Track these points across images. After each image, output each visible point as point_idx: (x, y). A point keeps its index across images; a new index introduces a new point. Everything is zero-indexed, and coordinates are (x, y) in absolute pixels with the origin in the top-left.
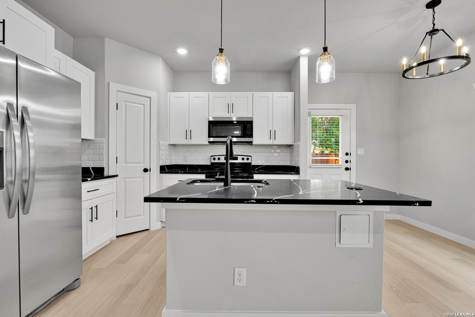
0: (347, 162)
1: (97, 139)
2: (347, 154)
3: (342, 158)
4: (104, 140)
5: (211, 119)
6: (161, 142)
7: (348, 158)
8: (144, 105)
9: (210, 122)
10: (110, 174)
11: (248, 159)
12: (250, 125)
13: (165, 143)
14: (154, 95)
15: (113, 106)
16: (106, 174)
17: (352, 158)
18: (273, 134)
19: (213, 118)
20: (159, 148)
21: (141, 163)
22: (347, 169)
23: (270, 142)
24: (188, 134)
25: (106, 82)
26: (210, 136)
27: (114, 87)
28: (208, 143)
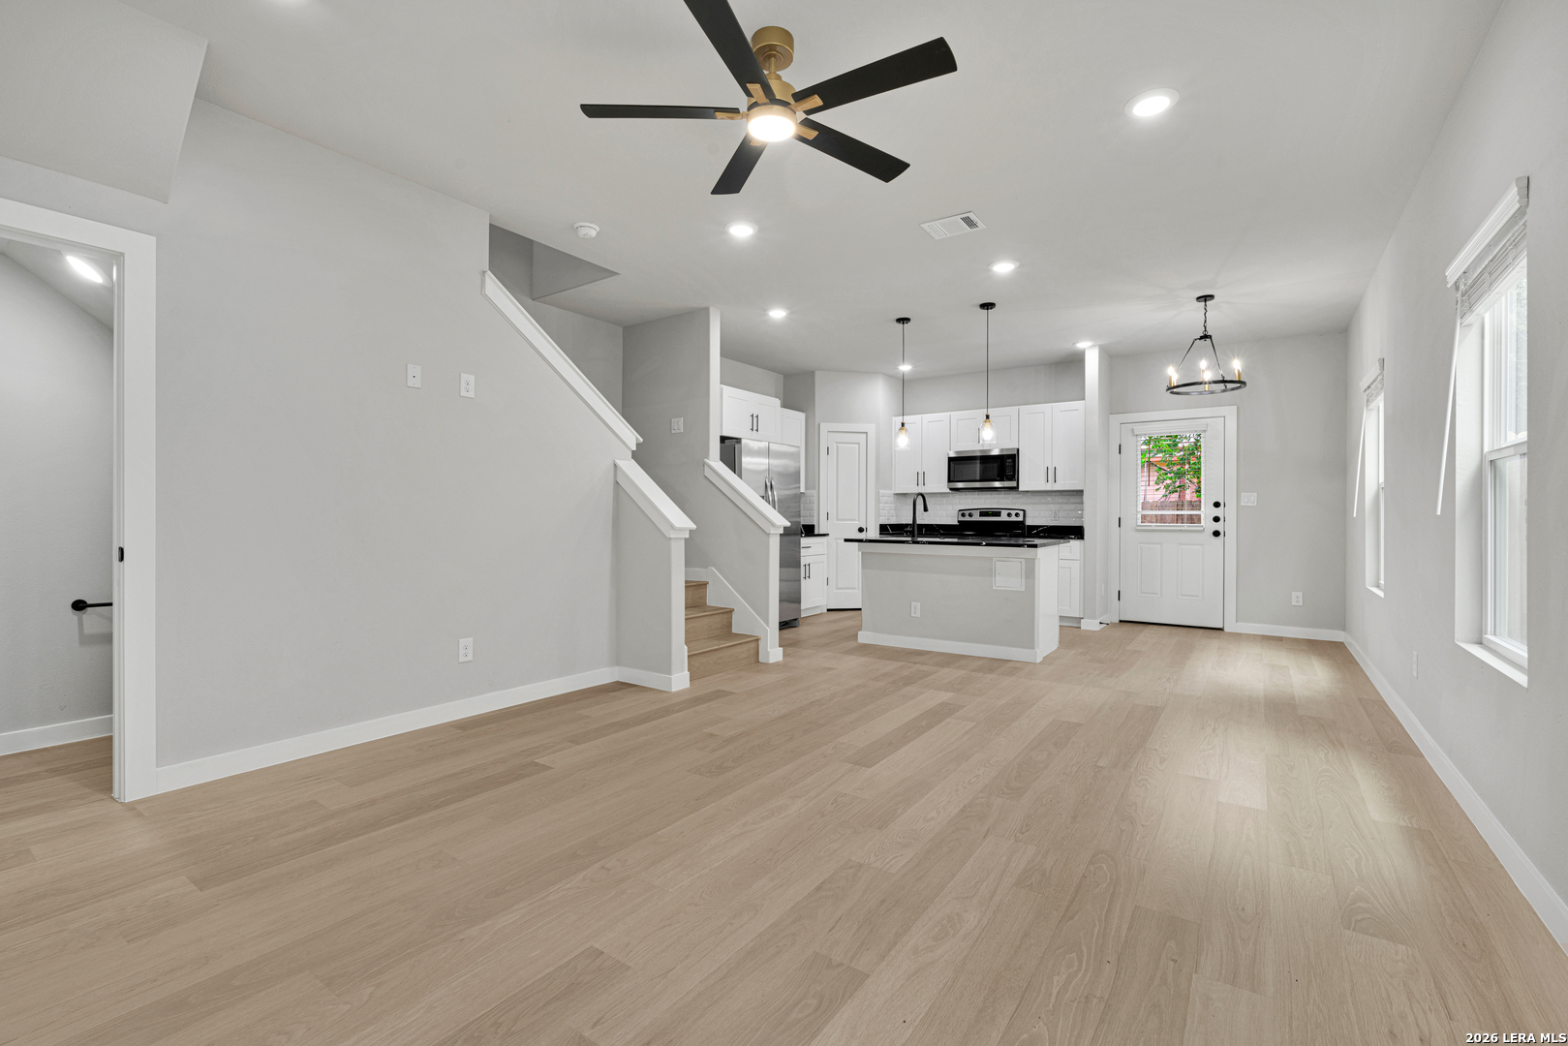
0: (1216, 519)
1: (808, 491)
2: (1217, 505)
3: (1206, 512)
4: (815, 492)
5: (952, 455)
6: (881, 491)
7: (1218, 512)
8: (858, 443)
9: (951, 460)
10: (821, 533)
11: (1017, 515)
12: (1010, 460)
13: (887, 493)
14: (871, 428)
15: (823, 451)
16: (816, 532)
17: (1229, 513)
18: (1051, 474)
19: (957, 452)
20: (878, 501)
21: (855, 520)
22: (1216, 534)
23: (1049, 487)
24: (921, 478)
25: (817, 424)
26: (949, 481)
27: (825, 427)
28: (948, 491)
